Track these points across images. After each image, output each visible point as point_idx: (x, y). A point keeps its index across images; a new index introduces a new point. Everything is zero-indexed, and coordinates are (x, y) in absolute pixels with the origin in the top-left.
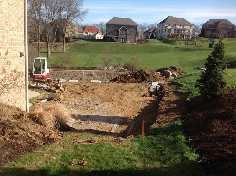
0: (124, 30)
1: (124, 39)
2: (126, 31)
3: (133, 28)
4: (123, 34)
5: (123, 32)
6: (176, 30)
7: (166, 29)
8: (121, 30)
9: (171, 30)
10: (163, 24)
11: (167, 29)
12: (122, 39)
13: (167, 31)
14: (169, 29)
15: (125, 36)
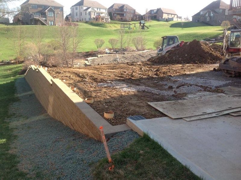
0: (51, 11)
1: (52, 22)
2: (54, 13)
3: (59, 10)
4: (51, 16)
5: (51, 14)
6: (95, 13)
7: (86, 12)
8: (48, 11)
9: (92, 13)
10: (81, 6)
11: (88, 12)
12: (50, 22)
13: (88, 14)
14: (89, 12)
15: (54, 18)
